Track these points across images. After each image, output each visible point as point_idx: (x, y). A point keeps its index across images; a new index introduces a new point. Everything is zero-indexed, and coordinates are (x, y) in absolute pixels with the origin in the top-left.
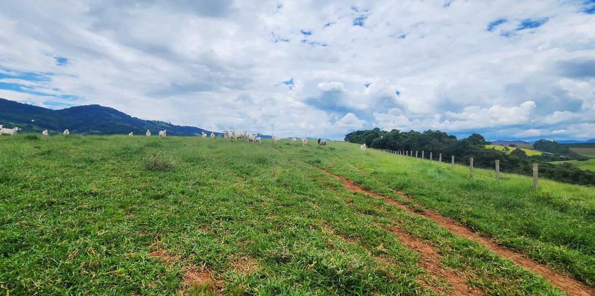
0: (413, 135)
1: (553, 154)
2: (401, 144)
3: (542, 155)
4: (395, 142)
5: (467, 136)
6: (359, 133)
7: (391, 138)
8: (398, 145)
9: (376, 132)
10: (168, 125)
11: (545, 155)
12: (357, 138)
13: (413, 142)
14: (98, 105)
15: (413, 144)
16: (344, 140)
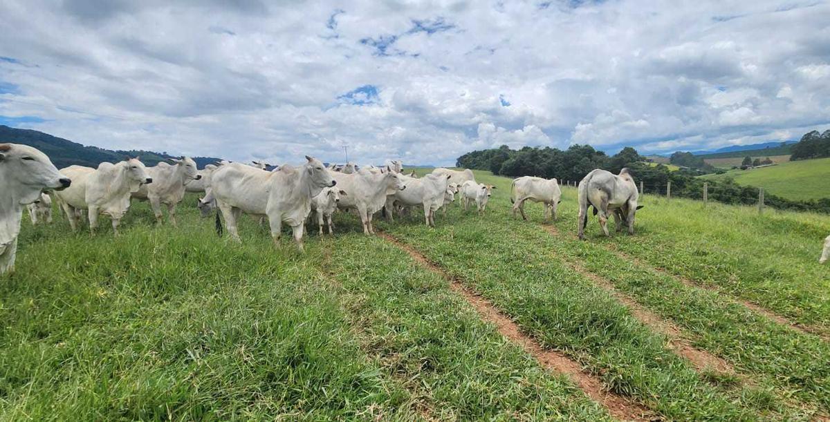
0: (556, 153)
1: (689, 168)
2: (540, 168)
3: (680, 169)
4: (533, 164)
5: (618, 151)
6: (475, 154)
7: (527, 159)
8: (538, 170)
9: (504, 153)
11: (683, 170)
12: (474, 162)
13: (556, 164)
15: (556, 166)
16: (455, 166)
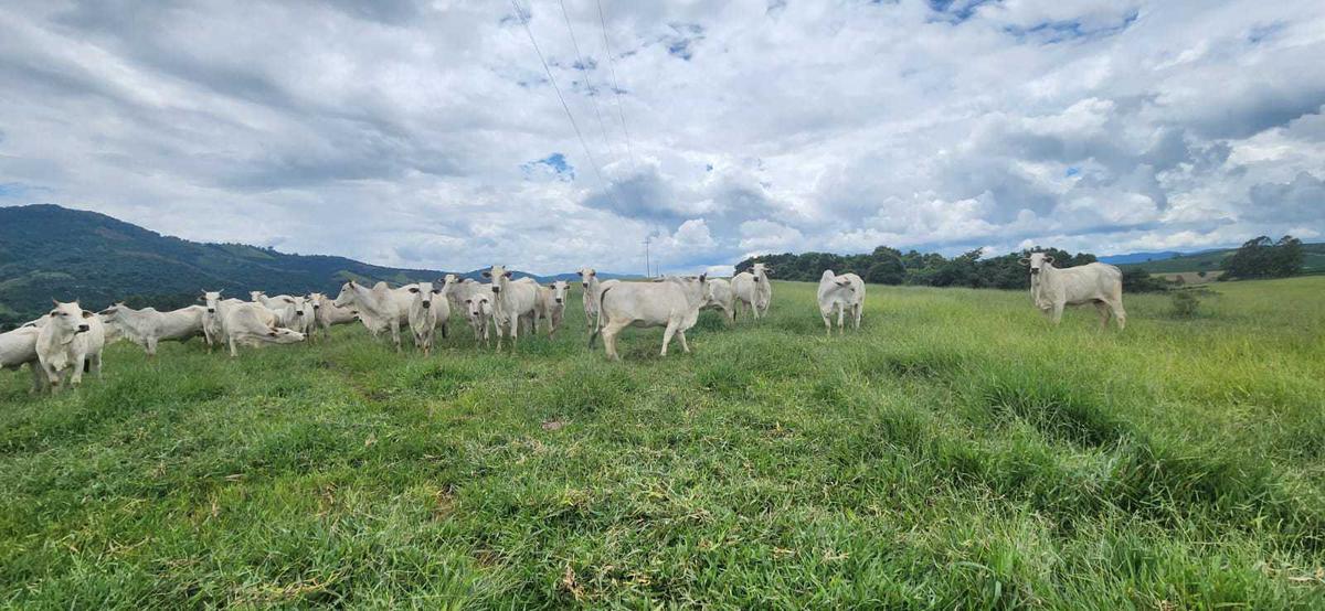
10: (266, 252)
14: (55, 205)
